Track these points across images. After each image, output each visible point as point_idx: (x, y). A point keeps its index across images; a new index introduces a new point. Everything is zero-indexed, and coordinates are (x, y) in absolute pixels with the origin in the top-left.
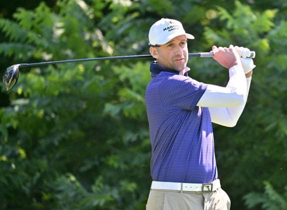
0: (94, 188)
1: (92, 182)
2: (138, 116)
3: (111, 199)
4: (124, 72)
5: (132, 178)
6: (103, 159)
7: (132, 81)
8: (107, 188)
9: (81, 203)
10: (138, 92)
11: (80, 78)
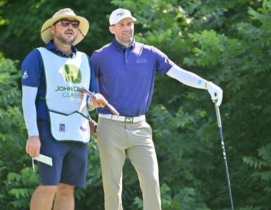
0: (177, 114)
1: (177, 111)
2: (206, 66)
3: (189, 122)
4: (195, 37)
5: (203, 108)
6: (183, 95)
7: (201, 42)
8: (187, 114)
9: (169, 124)
10: (205, 50)
11: (169, 39)
